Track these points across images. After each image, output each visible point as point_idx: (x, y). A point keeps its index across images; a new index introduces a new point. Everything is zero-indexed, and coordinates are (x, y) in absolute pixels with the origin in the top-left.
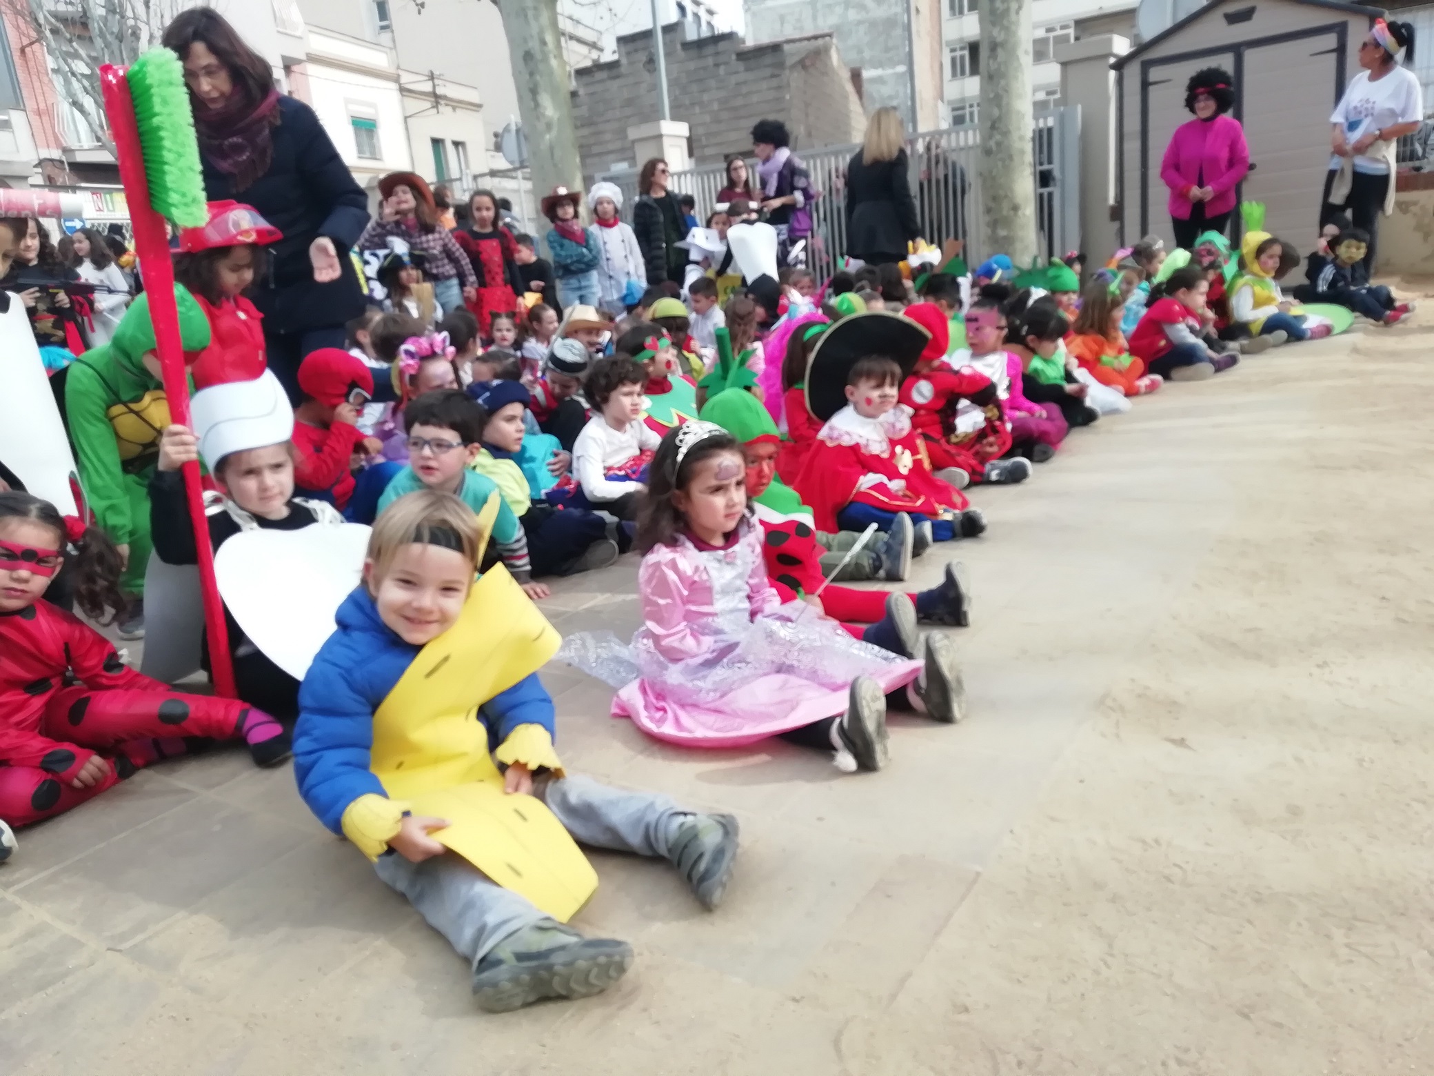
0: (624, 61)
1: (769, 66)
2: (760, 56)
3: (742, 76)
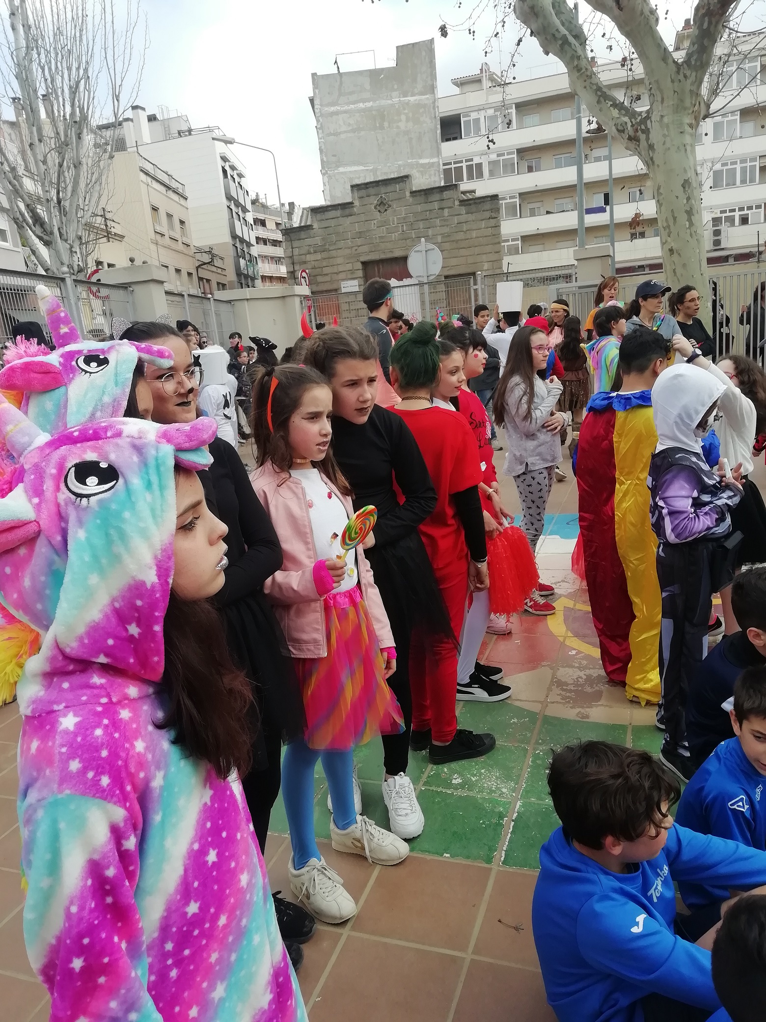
0: (357, 203)
1: (487, 211)
2: (480, 203)
3: (464, 218)
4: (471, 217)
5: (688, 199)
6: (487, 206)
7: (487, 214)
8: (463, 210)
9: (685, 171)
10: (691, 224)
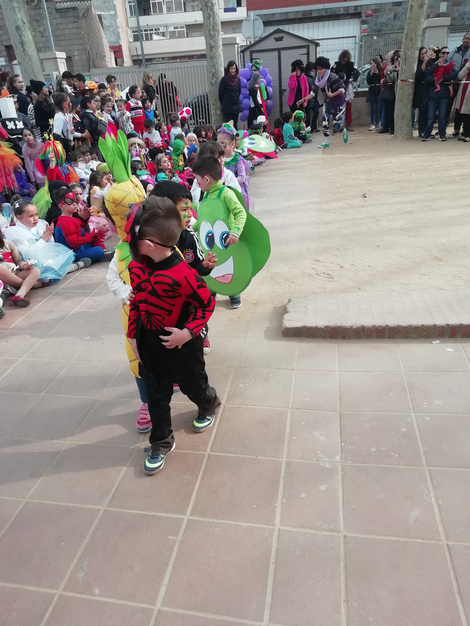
1: (72, 17)
2: (67, 11)
3: (59, 21)
4: (63, 21)
5: (20, 36)
6: (71, 14)
7: (72, 20)
8: (58, 15)
9: (16, 21)
10: (24, 50)
